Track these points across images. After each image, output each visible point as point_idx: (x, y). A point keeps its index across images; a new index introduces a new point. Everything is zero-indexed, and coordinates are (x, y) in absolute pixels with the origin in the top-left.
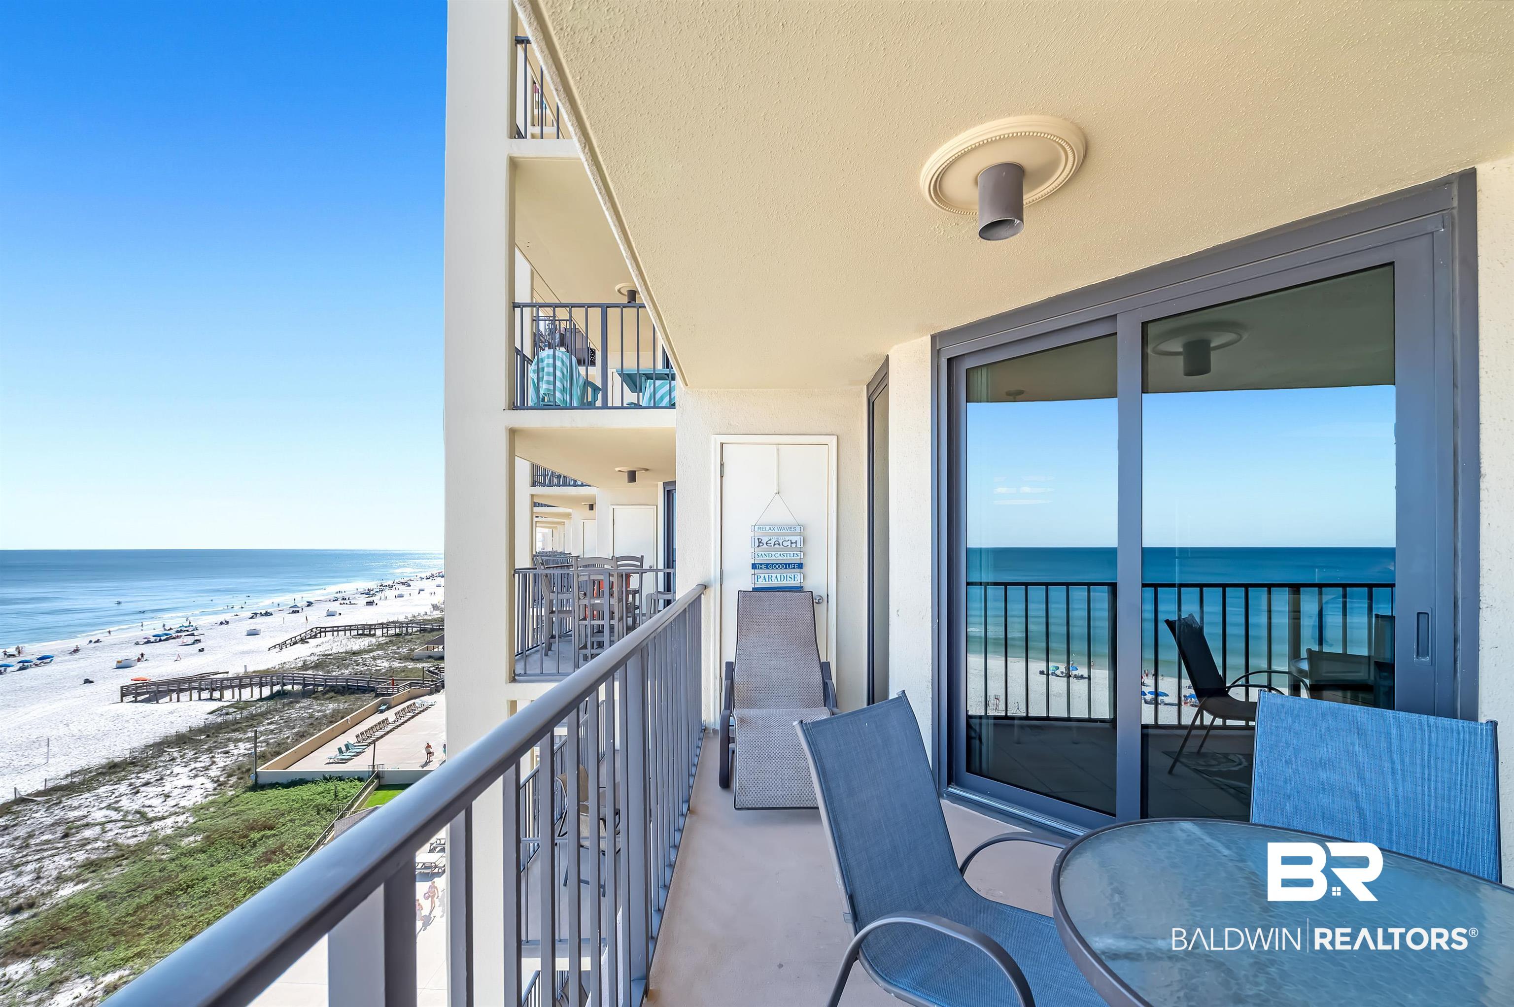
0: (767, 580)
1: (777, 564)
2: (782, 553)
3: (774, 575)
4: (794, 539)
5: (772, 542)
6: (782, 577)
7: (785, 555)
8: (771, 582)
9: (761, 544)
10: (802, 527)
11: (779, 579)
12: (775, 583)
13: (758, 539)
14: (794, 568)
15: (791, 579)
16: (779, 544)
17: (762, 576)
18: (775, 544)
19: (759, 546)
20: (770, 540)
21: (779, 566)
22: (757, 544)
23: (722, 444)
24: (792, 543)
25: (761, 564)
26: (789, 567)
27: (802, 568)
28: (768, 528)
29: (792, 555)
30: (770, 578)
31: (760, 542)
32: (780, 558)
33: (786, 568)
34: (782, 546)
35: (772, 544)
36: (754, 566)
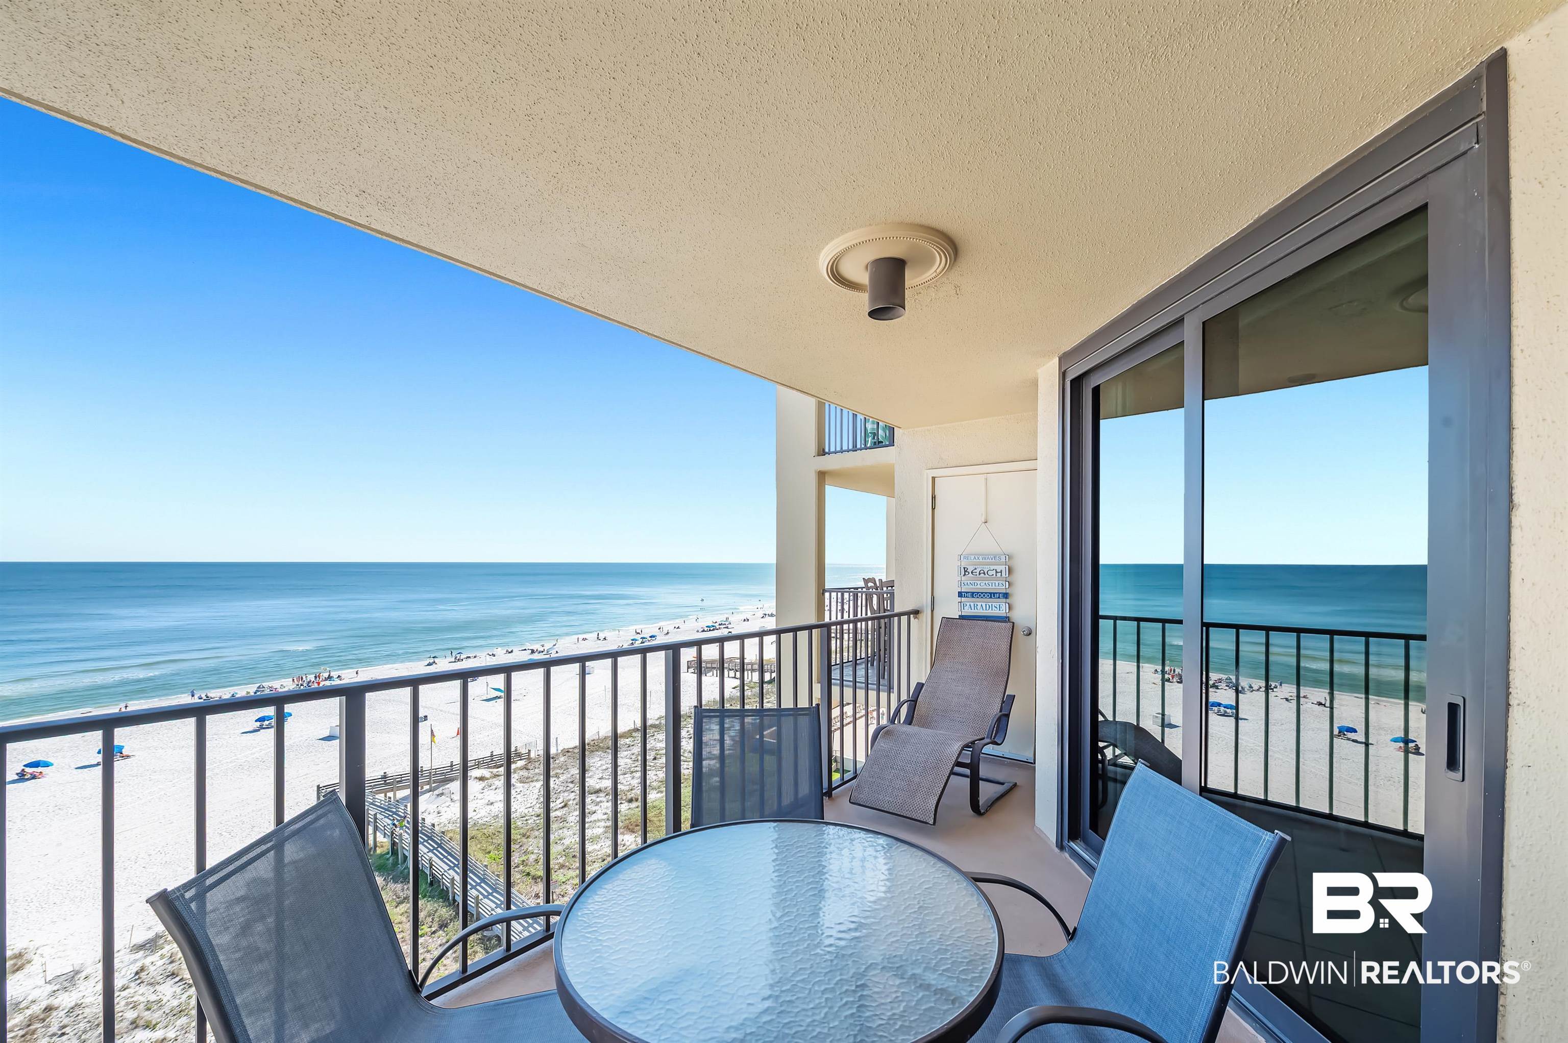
0: (973, 608)
1: (982, 593)
2: (987, 582)
3: (979, 604)
4: (999, 568)
5: (978, 571)
6: (988, 606)
7: (991, 584)
8: (976, 611)
9: (967, 573)
10: (1007, 557)
11: (984, 608)
12: (980, 611)
13: (964, 568)
14: (999, 598)
15: (998, 608)
16: (984, 573)
17: (968, 604)
18: (980, 574)
19: (965, 575)
20: (976, 569)
21: (984, 596)
22: (963, 573)
23: (934, 478)
24: (996, 572)
25: (967, 593)
26: (994, 596)
27: (1006, 598)
28: (973, 557)
29: (997, 584)
30: (975, 607)
31: (965, 571)
32: (985, 587)
33: (991, 597)
34: (987, 575)
35: (978, 574)
36: (960, 594)
